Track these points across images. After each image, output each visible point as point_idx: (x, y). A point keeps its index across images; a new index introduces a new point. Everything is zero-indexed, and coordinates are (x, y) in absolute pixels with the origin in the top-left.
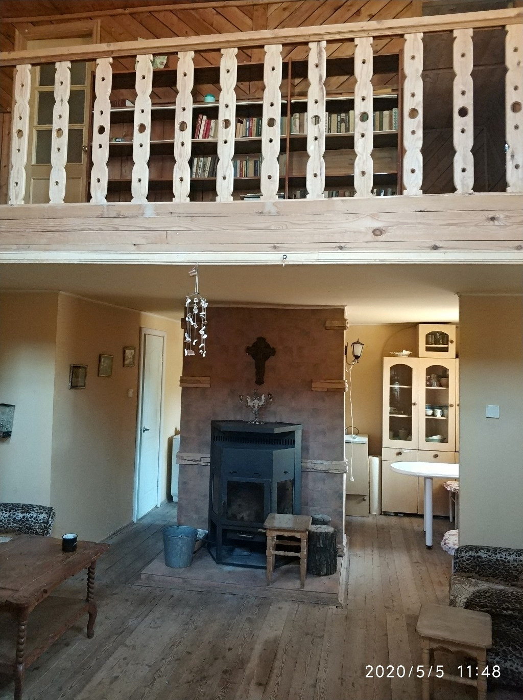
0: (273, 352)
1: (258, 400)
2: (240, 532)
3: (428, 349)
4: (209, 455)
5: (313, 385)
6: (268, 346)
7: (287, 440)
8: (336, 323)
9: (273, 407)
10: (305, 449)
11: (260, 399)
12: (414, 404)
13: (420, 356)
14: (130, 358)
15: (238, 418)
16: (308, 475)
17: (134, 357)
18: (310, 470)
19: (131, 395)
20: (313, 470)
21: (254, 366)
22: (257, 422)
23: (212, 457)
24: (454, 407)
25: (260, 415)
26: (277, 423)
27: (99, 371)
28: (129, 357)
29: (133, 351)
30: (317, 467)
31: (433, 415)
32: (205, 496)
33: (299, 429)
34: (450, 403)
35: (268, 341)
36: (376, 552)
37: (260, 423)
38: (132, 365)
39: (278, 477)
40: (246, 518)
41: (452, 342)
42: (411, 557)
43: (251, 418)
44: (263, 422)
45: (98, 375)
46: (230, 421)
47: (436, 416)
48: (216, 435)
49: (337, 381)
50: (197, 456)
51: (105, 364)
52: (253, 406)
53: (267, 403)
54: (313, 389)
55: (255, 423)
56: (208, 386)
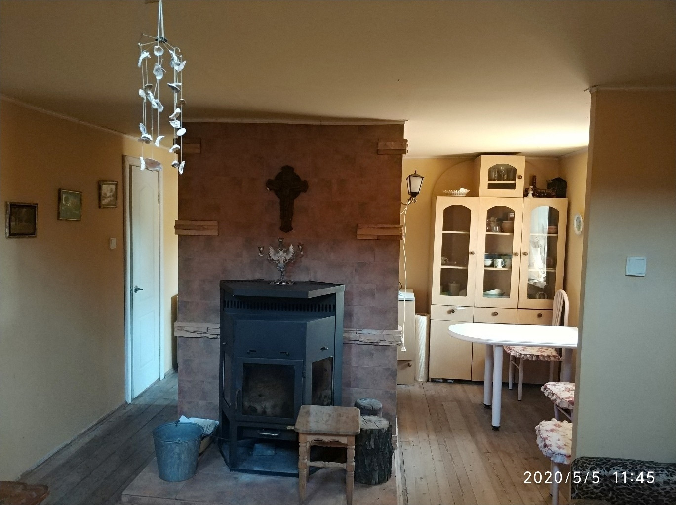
0: (304, 187)
1: (284, 252)
2: (261, 429)
3: (491, 186)
4: (218, 326)
5: (359, 232)
6: (297, 178)
7: (325, 305)
8: (392, 146)
9: (305, 262)
10: (348, 315)
11: (287, 251)
12: (472, 253)
13: (480, 195)
14: (110, 197)
15: (257, 276)
16: (350, 348)
17: (115, 196)
18: (353, 342)
19: (113, 244)
20: (358, 342)
21: (278, 206)
22: (284, 281)
23: (222, 328)
24: (519, 256)
25: (286, 272)
26: (310, 282)
27: (59, 213)
28: (108, 194)
29: (113, 187)
30: (363, 338)
31: (492, 265)
32: (214, 377)
33: (341, 291)
34: (514, 251)
35: (298, 171)
36: (433, 437)
37: (287, 283)
38: (113, 205)
39: (313, 355)
40: (269, 411)
41: (520, 177)
42: (477, 443)
43: (275, 276)
44: (292, 282)
45: (58, 219)
46: (245, 281)
47: (496, 267)
48: (226, 300)
49: (391, 226)
50: (203, 326)
51: (68, 203)
52: (278, 260)
53: (296, 256)
54: (358, 238)
55: (281, 283)
56: (215, 233)
